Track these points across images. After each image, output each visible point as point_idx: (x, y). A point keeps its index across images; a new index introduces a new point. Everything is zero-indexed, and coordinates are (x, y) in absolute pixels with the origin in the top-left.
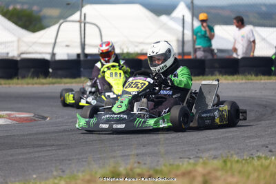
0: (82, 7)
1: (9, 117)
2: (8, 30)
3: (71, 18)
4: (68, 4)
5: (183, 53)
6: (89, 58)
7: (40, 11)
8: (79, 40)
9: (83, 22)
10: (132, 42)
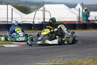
0: (44, 5)
1: (18, 44)
2: (18, 13)
3: (40, 9)
4: (39, 4)
5: (79, 21)
6: (46, 23)
7: (29, 7)
8: (43, 17)
9: (44, 11)
10: (61, 17)
